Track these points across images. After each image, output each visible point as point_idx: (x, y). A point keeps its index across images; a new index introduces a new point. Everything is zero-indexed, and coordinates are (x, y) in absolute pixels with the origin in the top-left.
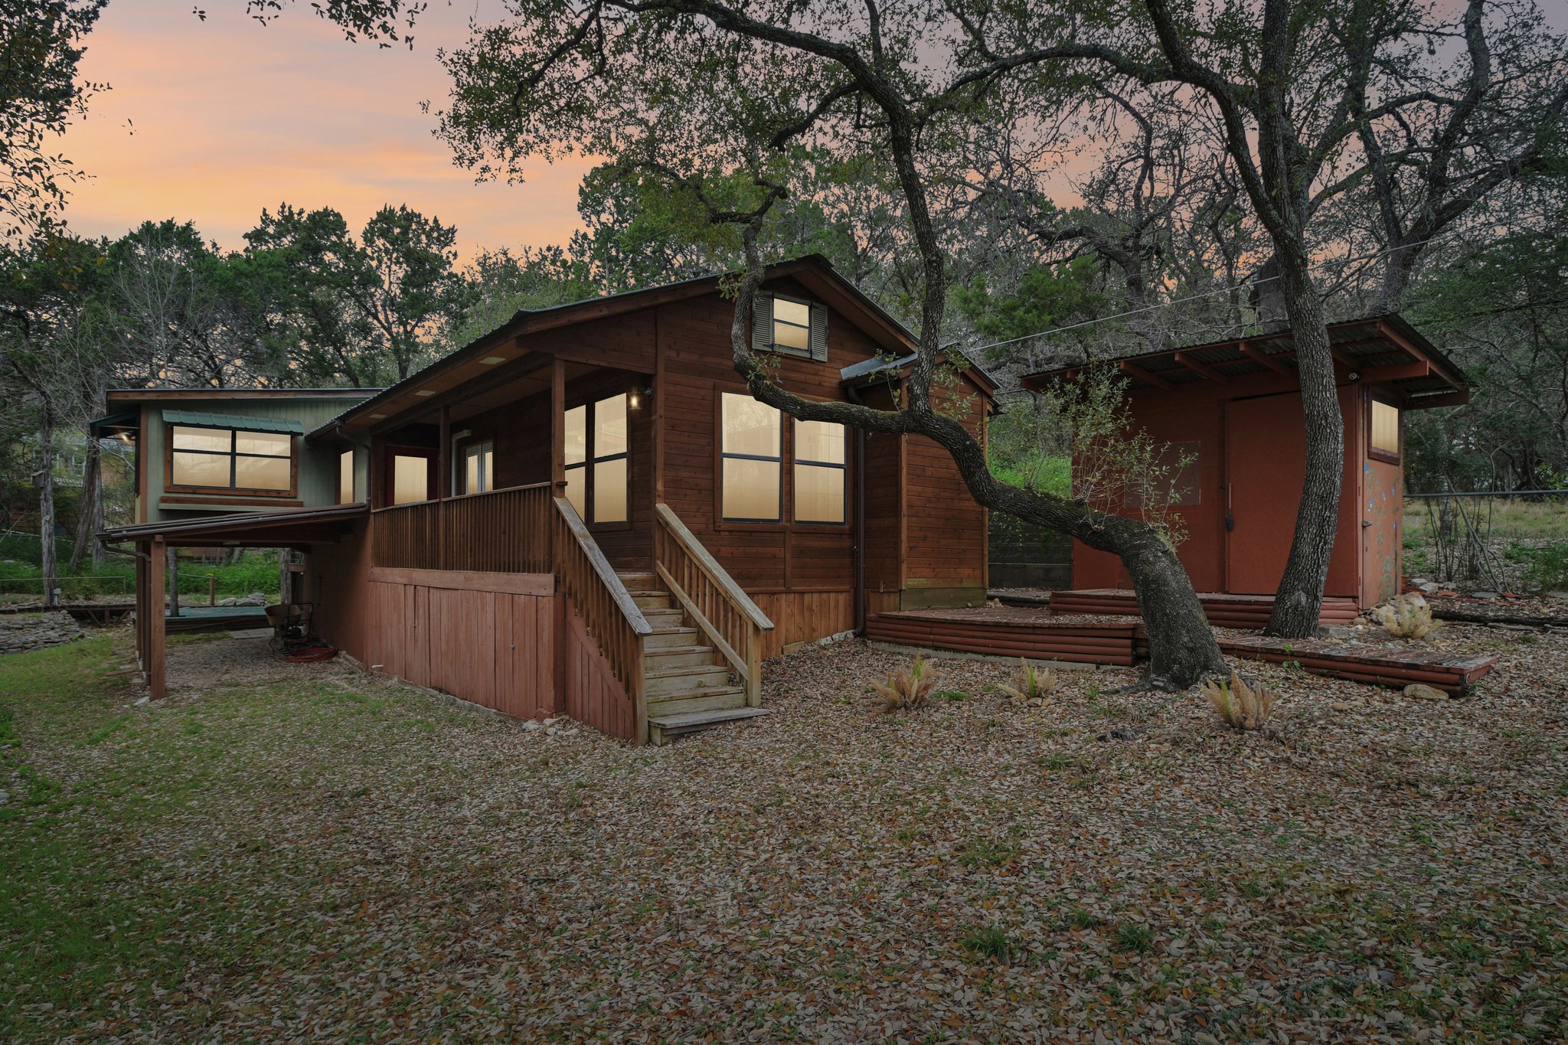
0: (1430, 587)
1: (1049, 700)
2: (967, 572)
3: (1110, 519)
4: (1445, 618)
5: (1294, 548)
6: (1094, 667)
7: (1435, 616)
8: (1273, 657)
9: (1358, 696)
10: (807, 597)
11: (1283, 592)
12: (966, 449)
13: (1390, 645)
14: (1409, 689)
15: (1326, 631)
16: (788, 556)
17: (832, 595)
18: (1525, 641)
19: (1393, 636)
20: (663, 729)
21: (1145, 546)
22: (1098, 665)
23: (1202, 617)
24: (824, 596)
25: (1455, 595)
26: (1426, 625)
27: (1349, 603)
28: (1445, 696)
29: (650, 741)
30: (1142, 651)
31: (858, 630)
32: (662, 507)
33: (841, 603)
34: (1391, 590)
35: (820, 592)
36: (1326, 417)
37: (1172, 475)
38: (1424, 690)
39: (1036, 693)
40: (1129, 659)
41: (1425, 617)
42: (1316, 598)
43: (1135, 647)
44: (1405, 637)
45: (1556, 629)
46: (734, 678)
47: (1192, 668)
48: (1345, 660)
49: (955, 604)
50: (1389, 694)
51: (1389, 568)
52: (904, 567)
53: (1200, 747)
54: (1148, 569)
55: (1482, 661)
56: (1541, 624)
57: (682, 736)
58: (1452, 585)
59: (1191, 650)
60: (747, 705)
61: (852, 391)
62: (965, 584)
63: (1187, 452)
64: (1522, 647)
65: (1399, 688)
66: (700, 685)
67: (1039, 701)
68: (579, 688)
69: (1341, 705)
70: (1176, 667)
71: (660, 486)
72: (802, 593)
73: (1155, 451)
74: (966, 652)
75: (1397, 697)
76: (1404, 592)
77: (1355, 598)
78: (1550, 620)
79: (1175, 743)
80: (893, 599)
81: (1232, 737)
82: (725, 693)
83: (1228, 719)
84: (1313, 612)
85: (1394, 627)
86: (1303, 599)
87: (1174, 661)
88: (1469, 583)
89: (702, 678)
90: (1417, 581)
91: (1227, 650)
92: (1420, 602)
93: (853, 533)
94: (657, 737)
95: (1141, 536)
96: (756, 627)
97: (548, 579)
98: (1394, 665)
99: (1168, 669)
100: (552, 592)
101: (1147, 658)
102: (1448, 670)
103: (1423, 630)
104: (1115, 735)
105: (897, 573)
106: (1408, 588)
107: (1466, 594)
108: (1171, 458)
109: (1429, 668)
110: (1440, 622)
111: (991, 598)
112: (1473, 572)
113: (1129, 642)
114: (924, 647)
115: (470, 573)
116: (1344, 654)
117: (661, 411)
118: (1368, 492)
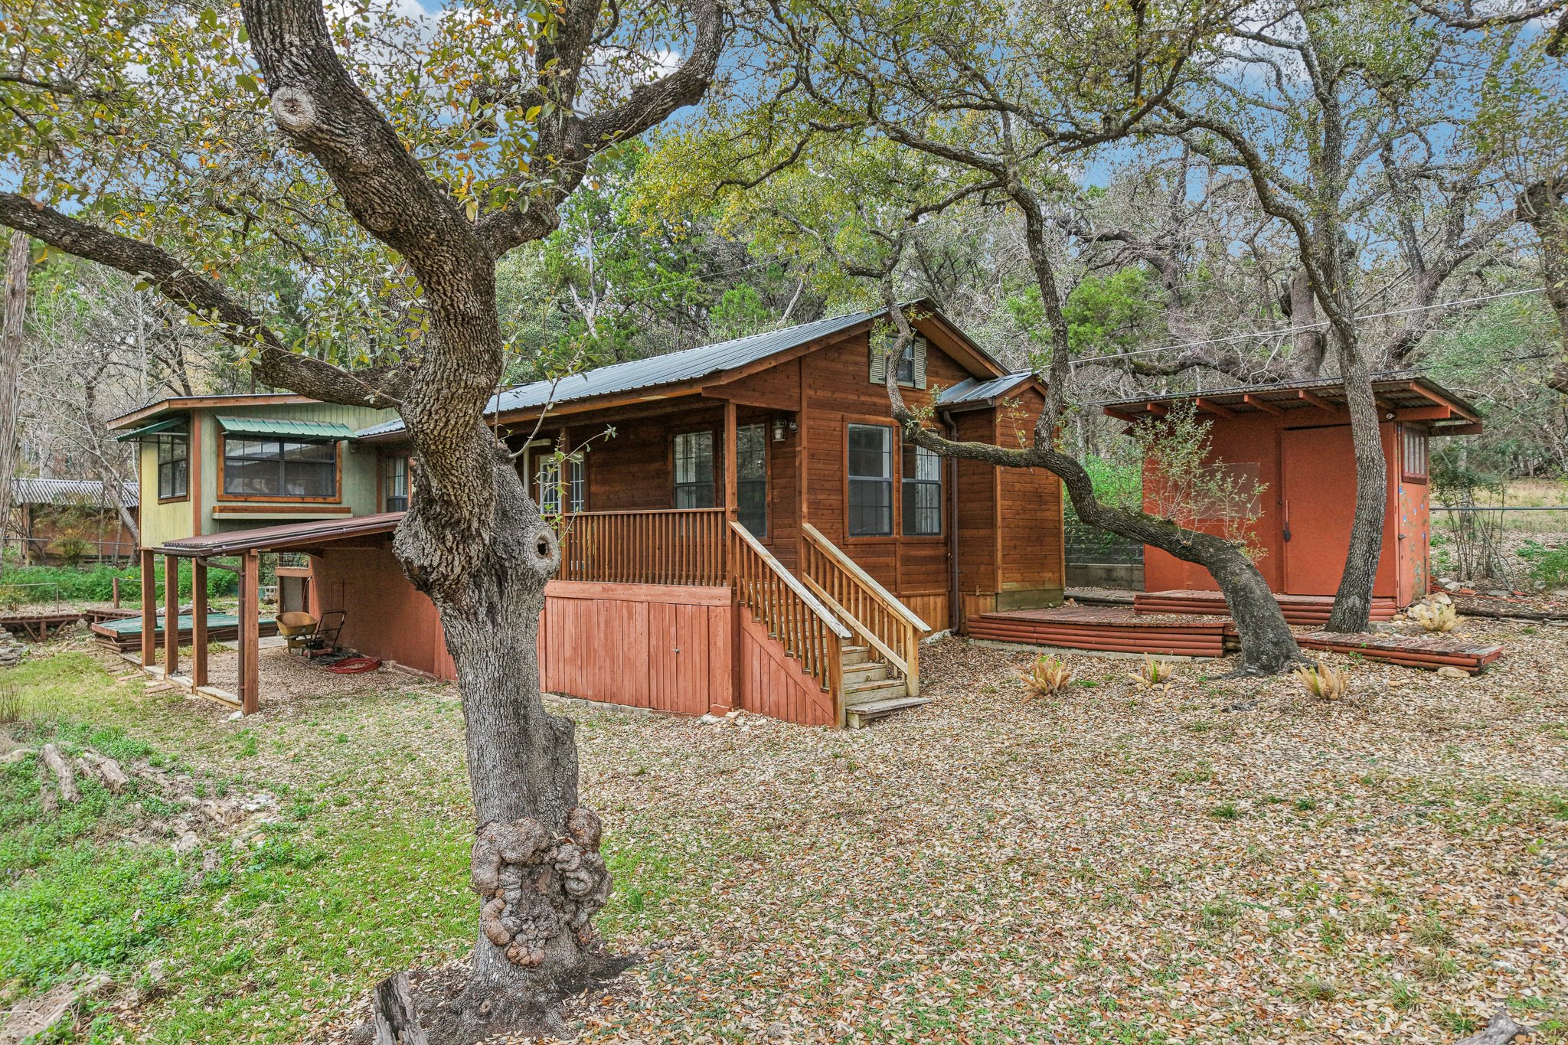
0: (1453, 586)
1: (1169, 685)
2: (1048, 575)
3: (1197, 536)
4: (1466, 614)
5: (1349, 561)
6: (1189, 659)
7: (1459, 613)
8: (1337, 648)
9: (1405, 676)
10: (912, 600)
11: (1341, 596)
12: (1080, 480)
13: (1425, 637)
14: (1441, 671)
15: (1375, 626)
16: (898, 564)
17: (932, 598)
18: (1527, 632)
19: (1426, 630)
20: (862, 715)
21: (1230, 560)
22: (1194, 656)
23: (1280, 616)
24: (926, 599)
25: (1474, 593)
26: (1452, 620)
27: (1389, 602)
28: (1467, 675)
29: (847, 726)
30: (1230, 645)
31: (955, 629)
32: (807, 526)
33: (939, 605)
34: (1422, 590)
35: (922, 596)
36: (1373, 460)
37: (1249, 501)
38: (1452, 671)
39: (1158, 679)
40: (1221, 652)
41: (1450, 613)
42: (1367, 601)
43: (1224, 642)
44: (1436, 630)
45: (1554, 623)
46: (891, 672)
47: (1277, 658)
48: (1394, 650)
49: (1039, 605)
50: (1426, 674)
51: (1420, 571)
52: (1000, 572)
53: (1303, 713)
54: (1236, 579)
55: (1495, 647)
56: (1539, 618)
57: (873, 720)
58: (1472, 584)
59: (1276, 644)
60: (907, 695)
61: (947, 416)
62: (1048, 586)
63: (1262, 482)
64: (1526, 638)
65: (1435, 670)
66: (868, 680)
67: (1161, 686)
68: (757, 684)
69: (1393, 683)
70: (1264, 657)
71: (805, 509)
72: (908, 597)
73: (1235, 482)
74: (1070, 648)
75: (1432, 676)
76: (1432, 592)
77: (1394, 598)
78: (1548, 615)
79: (1284, 711)
80: (989, 602)
81: (1322, 705)
82: (892, 686)
83: (1317, 693)
84: (1365, 613)
85: (1427, 623)
86: (1357, 602)
87: (1262, 653)
88: (1486, 581)
89: (868, 674)
90: (1442, 580)
91: (1302, 643)
92: (1446, 600)
93: (948, 542)
94: (855, 721)
95: (1224, 550)
96: (915, 630)
97: (725, 591)
98: (1430, 653)
99: (1258, 659)
100: (729, 602)
101: (1237, 650)
102: (1469, 656)
103: (1449, 625)
104: (1235, 708)
105: (994, 580)
106: (1436, 588)
107: (1483, 591)
108: (1247, 488)
109: (1456, 654)
110: (1462, 618)
111: (1067, 598)
112: (1489, 572)
113: (1220, 638)
114: (1028, 644)
115: (611, 585)
116: (1393, 645)
117: (805, 444)
118: (1403, 509)
